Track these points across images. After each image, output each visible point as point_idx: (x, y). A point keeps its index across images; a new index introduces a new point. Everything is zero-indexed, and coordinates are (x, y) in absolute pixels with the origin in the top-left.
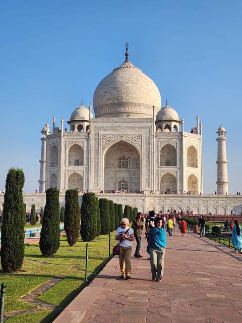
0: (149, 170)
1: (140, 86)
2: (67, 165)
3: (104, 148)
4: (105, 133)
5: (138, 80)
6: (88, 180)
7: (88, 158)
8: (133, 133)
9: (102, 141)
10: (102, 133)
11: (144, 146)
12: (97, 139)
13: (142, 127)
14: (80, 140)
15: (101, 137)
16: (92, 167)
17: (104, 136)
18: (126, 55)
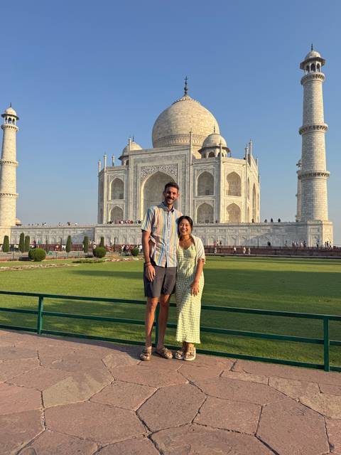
0: (185, 201)
1: (190, 116)
2: (110, 199)
3: (142, 181)
4: (144, 165)
5: (189, 110)
6: (127, 213)
7: (127, 192)
8: (170, 162)
9: (140, 173)
10: (140, 165)
11: (181, 176)
12: (136, 172)
13: (179, 156)
14: (120, 174)
15: (139, 169)
16: (131, 201)
17: (142, 168)
18: (185, 89)
